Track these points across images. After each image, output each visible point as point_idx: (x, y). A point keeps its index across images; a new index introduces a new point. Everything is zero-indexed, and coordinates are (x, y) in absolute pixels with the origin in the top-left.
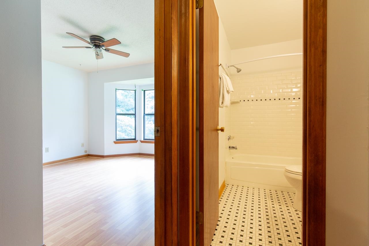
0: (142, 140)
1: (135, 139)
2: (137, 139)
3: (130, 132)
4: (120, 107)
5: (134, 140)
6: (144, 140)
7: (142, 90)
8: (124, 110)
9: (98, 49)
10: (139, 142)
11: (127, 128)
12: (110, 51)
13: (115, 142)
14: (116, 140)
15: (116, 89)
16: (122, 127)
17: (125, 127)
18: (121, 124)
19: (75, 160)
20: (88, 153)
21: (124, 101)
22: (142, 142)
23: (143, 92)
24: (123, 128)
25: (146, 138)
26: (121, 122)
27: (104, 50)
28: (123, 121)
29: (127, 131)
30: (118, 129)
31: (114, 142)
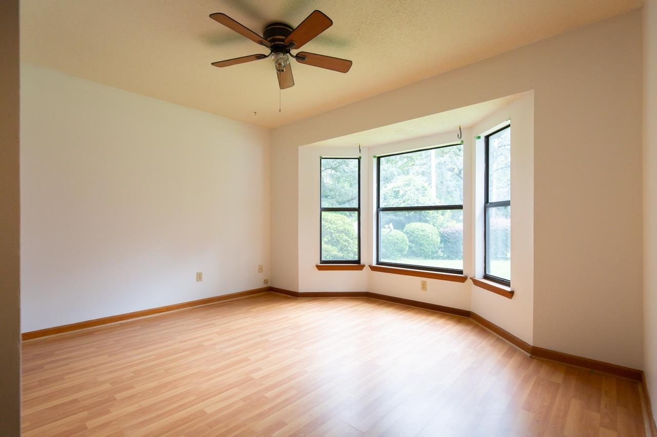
0: (374, 264)
1: (358, 262)
2: (362, 262)
3: (346, 244)
4: (328, 197)
5: (356, 264)
6: (377, 264)
7: (375, 157)
8: (335, 203)
9: (281, 56)
10: (366, 269)
11: (341, 236)
12: (306, 60)
13: (319, 268)
14: (321, 263)
15: (321, 158)
16: (331, 233)
17: (337, 234)
18: (329, 227)
19: (246, 299)
20: (269, 285)
21: (334, 187)
22: (373, 268)
23: (375, 160)
24: (334, 235)
25: (382, 260)
26: (331, 225)
27: (295, 59)
28: (334, 222)
29: (341, 241)
30: (324, 239)
31: (317, 266)
